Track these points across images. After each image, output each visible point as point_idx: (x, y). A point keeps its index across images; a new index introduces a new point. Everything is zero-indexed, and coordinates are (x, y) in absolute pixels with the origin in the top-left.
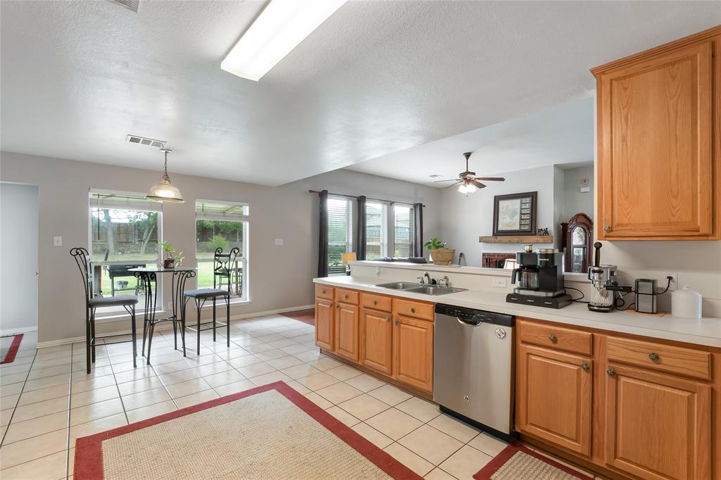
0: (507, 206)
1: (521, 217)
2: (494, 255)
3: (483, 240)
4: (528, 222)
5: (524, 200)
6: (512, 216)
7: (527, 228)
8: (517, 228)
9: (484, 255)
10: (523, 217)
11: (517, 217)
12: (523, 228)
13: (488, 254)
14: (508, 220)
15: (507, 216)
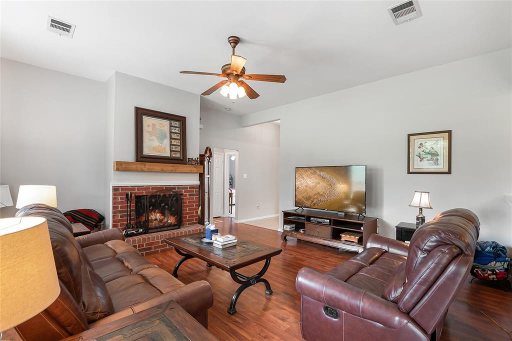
0: (154, 125)
1: (171, 142)
2: (133, 188)
3: (121, 167)
4: (178, 149)
5: (174, 123)
6: (161, 139)
7: (178, 155)
8: (167, 154)
9: (116, 189)
10: (174, 142)
11: (167, 142)
12: (174, 155)
13: (124, 188)
14: (156, 143)
15: (154, 138)
